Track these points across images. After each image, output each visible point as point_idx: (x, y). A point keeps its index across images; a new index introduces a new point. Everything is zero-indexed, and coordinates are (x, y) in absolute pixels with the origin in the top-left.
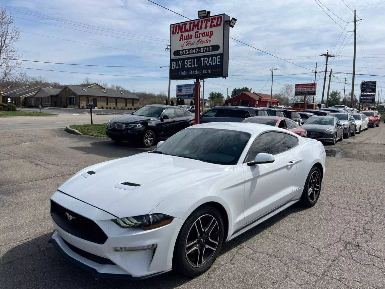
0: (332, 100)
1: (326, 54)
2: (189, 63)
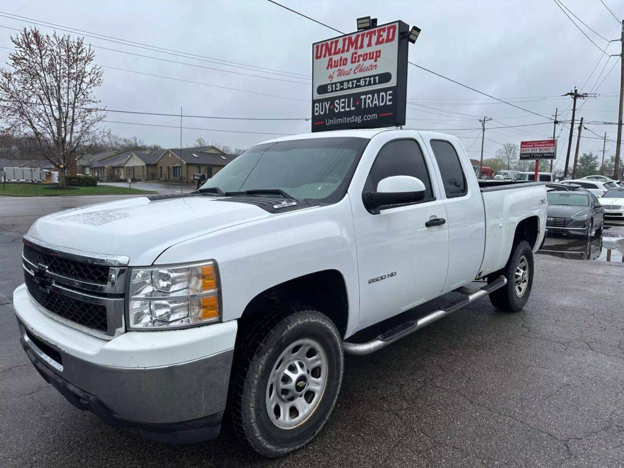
0: (583, 168)
1: (573, 92)
2: (342, 105)
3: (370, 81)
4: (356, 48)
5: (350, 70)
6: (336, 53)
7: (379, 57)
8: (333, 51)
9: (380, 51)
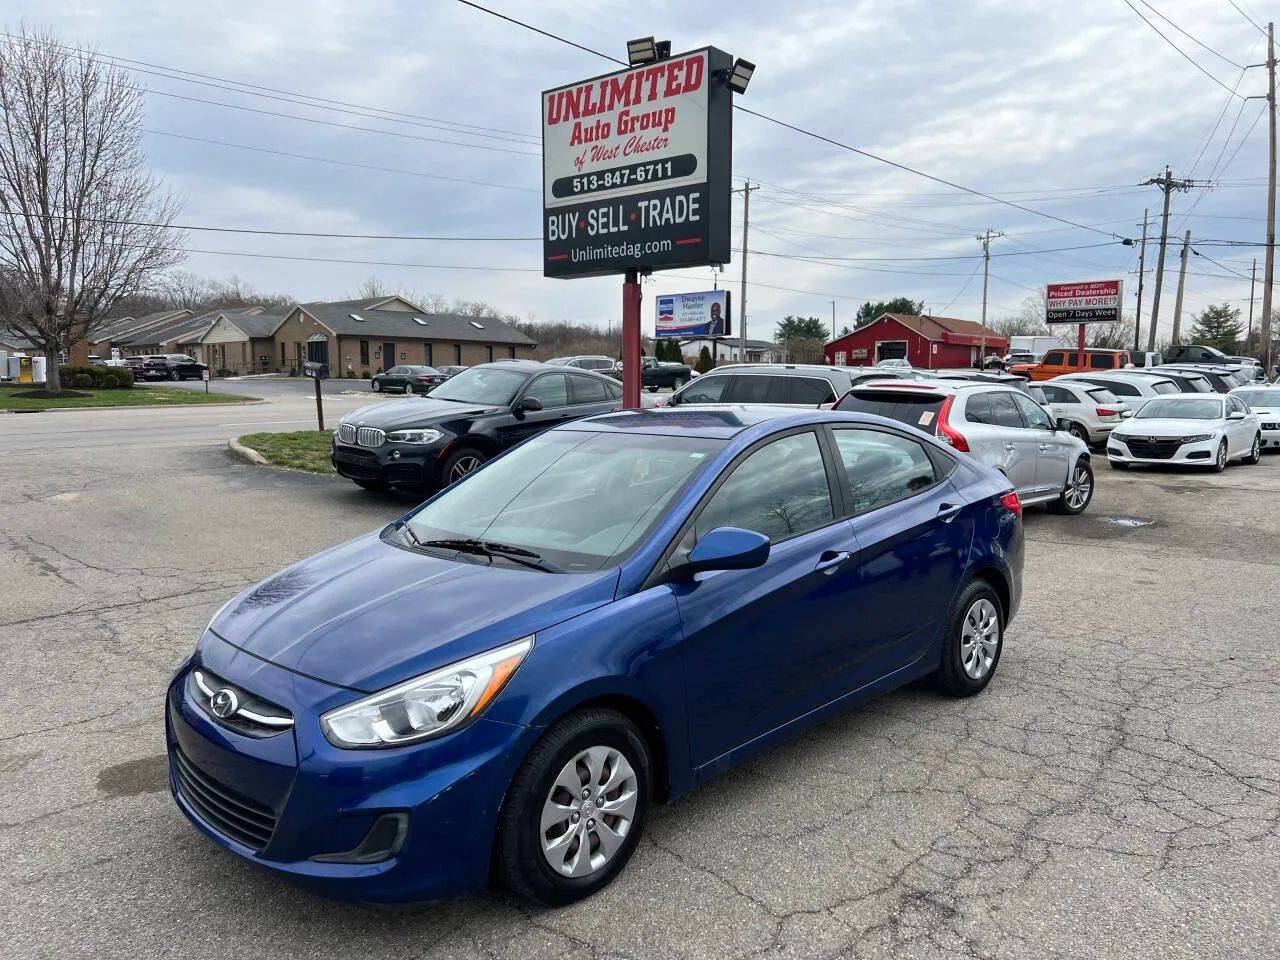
2: (602, 220)
3: (655, 171)
4: (627, 103)
5: (617, 149)
6: (587, 113)
7: (672, 121)
8: (581, 109)
9: (673, 110)
